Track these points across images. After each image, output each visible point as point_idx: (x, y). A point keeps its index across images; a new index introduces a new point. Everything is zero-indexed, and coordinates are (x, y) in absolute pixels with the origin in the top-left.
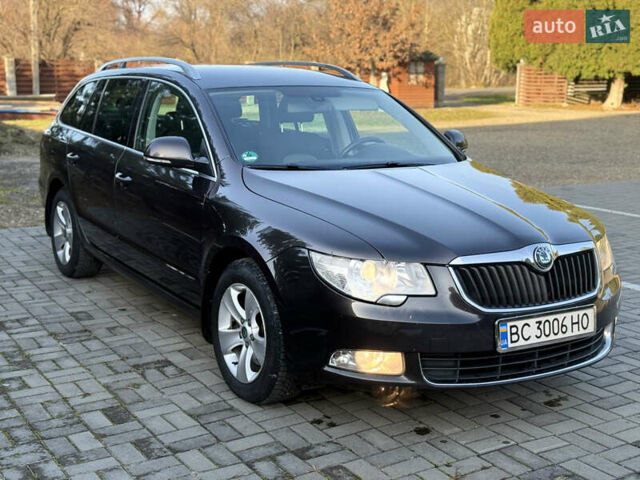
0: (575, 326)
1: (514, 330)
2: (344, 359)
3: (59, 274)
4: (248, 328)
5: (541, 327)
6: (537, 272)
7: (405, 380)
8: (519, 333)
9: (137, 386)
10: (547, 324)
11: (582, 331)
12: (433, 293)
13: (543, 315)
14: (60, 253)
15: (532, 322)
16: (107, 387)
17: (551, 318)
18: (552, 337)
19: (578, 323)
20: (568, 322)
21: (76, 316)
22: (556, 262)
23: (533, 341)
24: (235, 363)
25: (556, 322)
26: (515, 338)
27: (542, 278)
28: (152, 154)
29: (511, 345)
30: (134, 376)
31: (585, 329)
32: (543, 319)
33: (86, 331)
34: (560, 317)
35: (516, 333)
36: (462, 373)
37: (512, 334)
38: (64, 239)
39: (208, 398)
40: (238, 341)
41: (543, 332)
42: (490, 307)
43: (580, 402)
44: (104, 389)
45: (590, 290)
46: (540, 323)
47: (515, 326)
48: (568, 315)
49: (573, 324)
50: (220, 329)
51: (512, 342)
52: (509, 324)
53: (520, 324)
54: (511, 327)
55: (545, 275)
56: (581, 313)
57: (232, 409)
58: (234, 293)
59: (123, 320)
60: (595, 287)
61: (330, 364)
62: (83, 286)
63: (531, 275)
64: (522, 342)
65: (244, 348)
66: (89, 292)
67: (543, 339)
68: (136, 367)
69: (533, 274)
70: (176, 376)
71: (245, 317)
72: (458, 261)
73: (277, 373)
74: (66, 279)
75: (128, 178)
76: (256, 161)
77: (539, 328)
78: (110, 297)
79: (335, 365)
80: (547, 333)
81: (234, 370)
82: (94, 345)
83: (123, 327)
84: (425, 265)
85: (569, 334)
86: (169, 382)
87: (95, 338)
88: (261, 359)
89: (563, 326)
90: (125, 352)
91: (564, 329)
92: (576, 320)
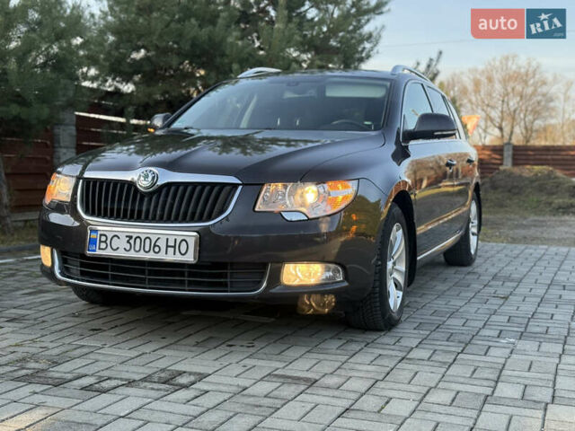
0: (171, 249)
1: (103, 238)
5: (132, 241)
8: (108, 242)
10: (138, 240)
17: (143, 236)
18: (142, 254)
19: (174, 247)
20: (162, 244)
23: (121, 254)
25: (148, 241)
26: (103, 245)
29: (98, 251)
32: (134, 235)
35: (105, 242)
37: (100, 241)
41: (132, 247)
46: (131, 237)
47: (105, 236)
49: (167, 246)
51: (100, 249)
54: (101, 235)
56: (179, 238)
64: (110, 251)
67: (132, 253)
77: (128, 242)
80: (137, 248)
85: (162, 255)
89: (155, 246)
91: (157, 249)
92: (171, 243)
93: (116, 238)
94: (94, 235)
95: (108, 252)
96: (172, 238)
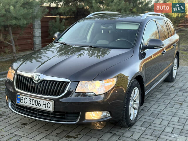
5: (31, 101)
8: (23, 100)
10: (33, 101)
11: (47, 108)
12: (12, 80)
15: (28, 98)
17: (35, 99)
18: (34, 106)
19: (46, 105)
20: (41, 103)
23: (27, 105)
25: (36, 101)
29: (20, 103)
32: (32, 99)
34: (39, 100)
35: (22, 100)
41: (31, 103)
46: (31, 99)
47: (22, 97)
48: (42, 101)
49: (43, 104)
51: (21, 102)
52: (21, 96)
53: (24, 97)
54: (21, 97)
56: (47, 102)
67: (31, 105)
80: (33, 104)
85: (42, 107)
89: (39, 103)
91: (40, 105)
92: (44, 103)
93: (26, 99)
94: (18, 97)
95: (23, 104)
96: (45, 101)
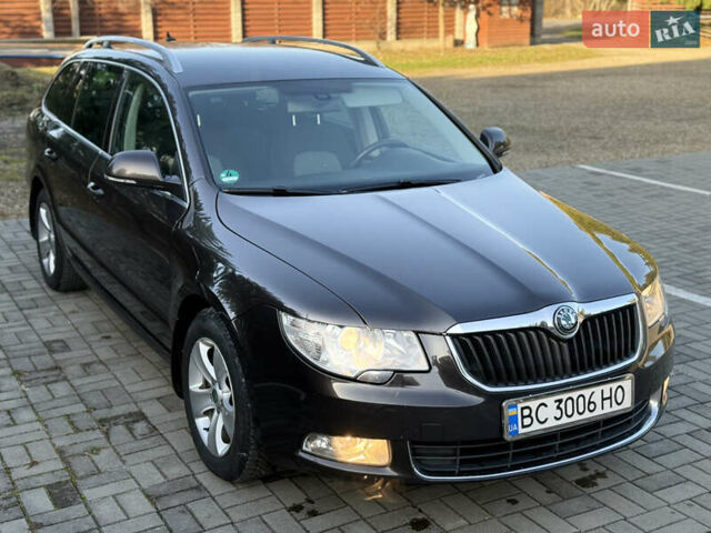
0: (607, 403)
1: (526, 412)
2: (321, 443)
3: (44, 285)
4: (219, 392)
5: (562, 406)
6: (558, 339)
7: (390, 472)
8: (533, 415)
9: (95, 451)
10: (570, 402)
11: (616, 408)
12: (427, 368)
13: (565, 391)
14: (45, 261)
15: (550, 401)
16: (60, 452)
17: (574, 395)
18: (576, 417)
19: (610, 398)
20: (597, 399)
21: (49, 347)
22: (584, 324)
23: (551, 423)
24: (207, 429)
25: (581, 399)
26: (527, 421)
27: (565, 345)
28: (115, 171)
29: (521, 431)
30: (96, 436)
31: (619, 404)
32: (564, 397)
33: (56, 368)
34: (586, 393)
35: (529, 416)
36: (463, 462)
37: (523, 417)
38: (49, 245)
39: (176, 471)
40: (210, 404)
41: (563, 412)
42: (496, 385)
43: (622, 480)
44: (56, 456)
45: (628, 356)
46: (560, 401)
47: (528, 407)
48: (597, 390)
49: (603, 399)
50: (191, 387)
51: (523, 427)
52: (520, 406)
53: (534, 404)
54: (523, 409)
55: (569, 341)
56: (614, 386)
57: (199, 487)
58: (204, 349)
59: (105, 353)
60: (634, 350)
61: (304, 448)
62: (69, 303)
63: (550, 343)
64: (536, 426)
65: (216, 413)
66: (73, 312)
67: (565, 420)
68: (102, 421)
69: (553, 341)
70: (144, 436)
71: (215, 378)
72: (459, 329)
73: (247, 452)
74: (51, 293)
75: (100, 191)
76: (236, 183)
77: (558, 408)
78: (95, 319)
79: (309, 450)
80: (569, 413)
81: (205, 436)
82: (61, 389)
83: (101, 362)
84: (417, 333)
85: (598, 412)
86: (135, 445)
87: (65, 379)
88: (231, 433)
89: (590, 403)
90: (94, 400)
91: (592, 407)
92: (607, 394)
93: (543, 407)
94: (511, 412)
95: (535, 428)
96: (606, 388)
